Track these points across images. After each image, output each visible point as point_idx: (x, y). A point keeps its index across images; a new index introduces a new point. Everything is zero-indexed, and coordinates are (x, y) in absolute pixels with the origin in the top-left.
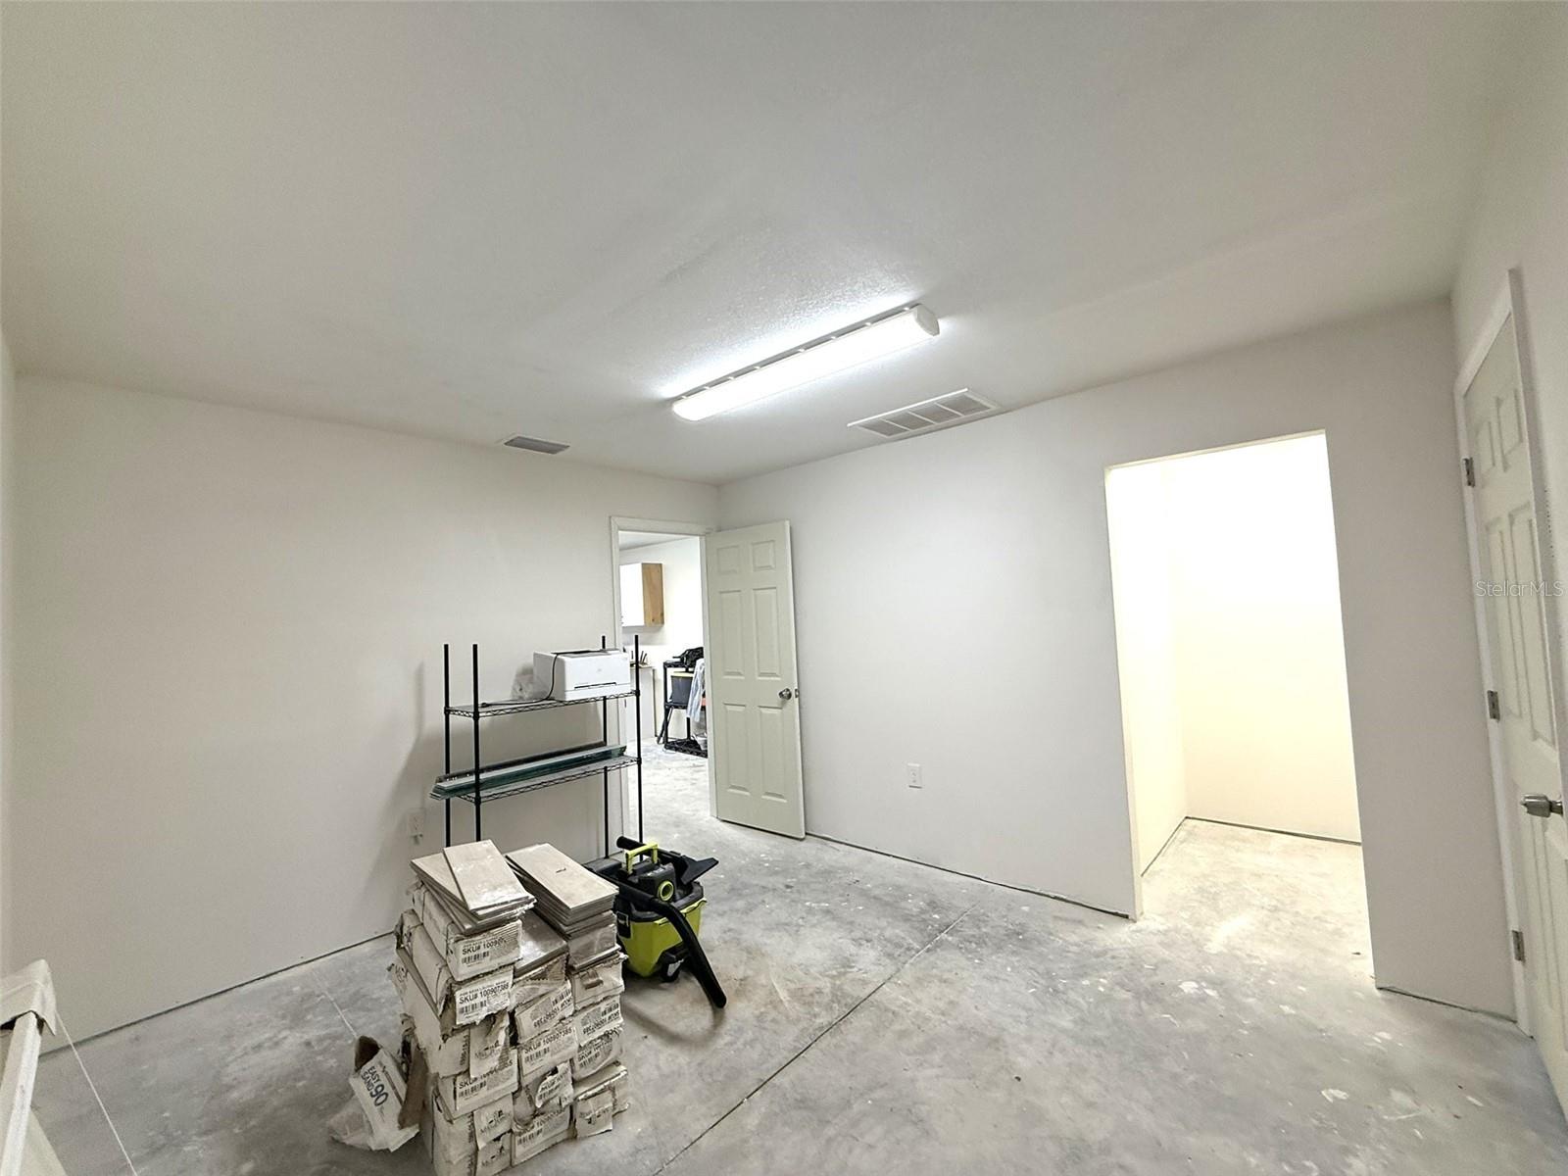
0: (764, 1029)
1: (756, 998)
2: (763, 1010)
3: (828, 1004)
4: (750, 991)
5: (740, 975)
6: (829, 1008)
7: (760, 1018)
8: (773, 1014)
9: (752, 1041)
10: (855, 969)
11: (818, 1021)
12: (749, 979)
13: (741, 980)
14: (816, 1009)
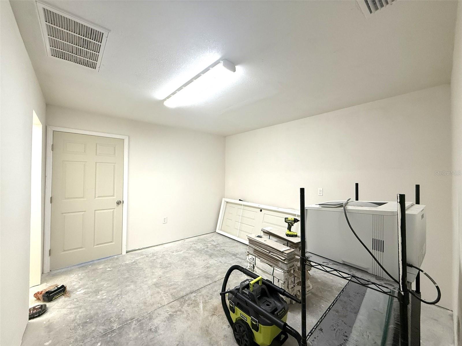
0: (211, 294)
1: (211, 306)
2: (210, 301)
3: (188, 300)
4: (212, 309)
5: (214, 317)
6: (189, 299)
7: (211, 298)
8: (207, 299)
9: (215, 291)
10: (170, 313)
11: (195, 295)
12: (211, 315)
13: (214, 315)
14: (193, 298)
